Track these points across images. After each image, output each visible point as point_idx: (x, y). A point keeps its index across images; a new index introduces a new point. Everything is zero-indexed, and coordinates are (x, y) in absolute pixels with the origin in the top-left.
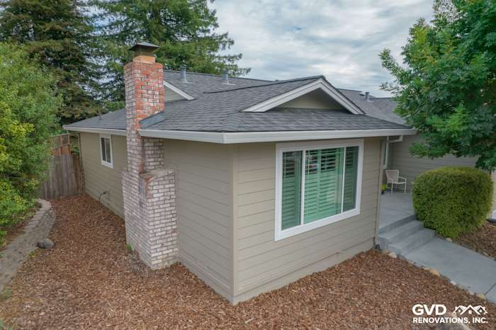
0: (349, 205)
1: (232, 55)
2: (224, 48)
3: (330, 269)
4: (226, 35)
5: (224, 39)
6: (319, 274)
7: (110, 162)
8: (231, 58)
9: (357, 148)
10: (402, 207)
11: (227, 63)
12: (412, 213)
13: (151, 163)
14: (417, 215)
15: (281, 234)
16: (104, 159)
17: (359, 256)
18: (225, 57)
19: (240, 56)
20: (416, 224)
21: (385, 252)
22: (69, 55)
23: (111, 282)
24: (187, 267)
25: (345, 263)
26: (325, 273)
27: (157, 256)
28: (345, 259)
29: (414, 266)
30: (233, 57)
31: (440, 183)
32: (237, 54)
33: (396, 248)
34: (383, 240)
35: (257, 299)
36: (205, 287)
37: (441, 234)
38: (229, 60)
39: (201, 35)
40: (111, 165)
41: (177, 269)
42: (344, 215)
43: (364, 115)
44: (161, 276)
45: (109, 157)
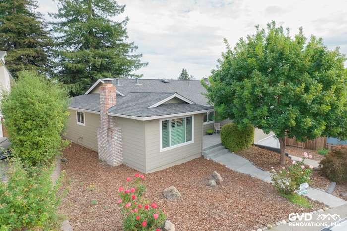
0: (189, 139)
1: (137, 54)
2: (132, 51)
3: (182, 164)
4: (133, 43)
5: (132, 46)
6: (178, 165)
7: (83, 123)
8: (135, 56)
9: (191, 117)
10: (217, 140)
11: (134, 59)
12: (220, 142)
13: (112, 125)
14: (222, 143)
15: (162, 150)
16: (79, 121)
17: (194, 159)
18: (133, 56)
19: (141, 55)
20: (221, 147)
21: (205, 158)
22: (39, 57)
23: (99, 171)
24: (127, 164)
25: (188, 162)
26: (180, 165)
27: (115, 161)
28: (188, 160)
29: (215, 162)
30: (137, 56)
31: (229, 129)
32: (140, 54)
33: (210, 156)
34: (205, 153)
35: (154, 173)
36: (135, 170)
37: (230, 151)
38: (135, 57)
39: (118, 42)
40: (84, 125)
41: (123, 166)
42: (187, 143)
43: (195, 104)
44: (117, 168)
45: (83, 120)
